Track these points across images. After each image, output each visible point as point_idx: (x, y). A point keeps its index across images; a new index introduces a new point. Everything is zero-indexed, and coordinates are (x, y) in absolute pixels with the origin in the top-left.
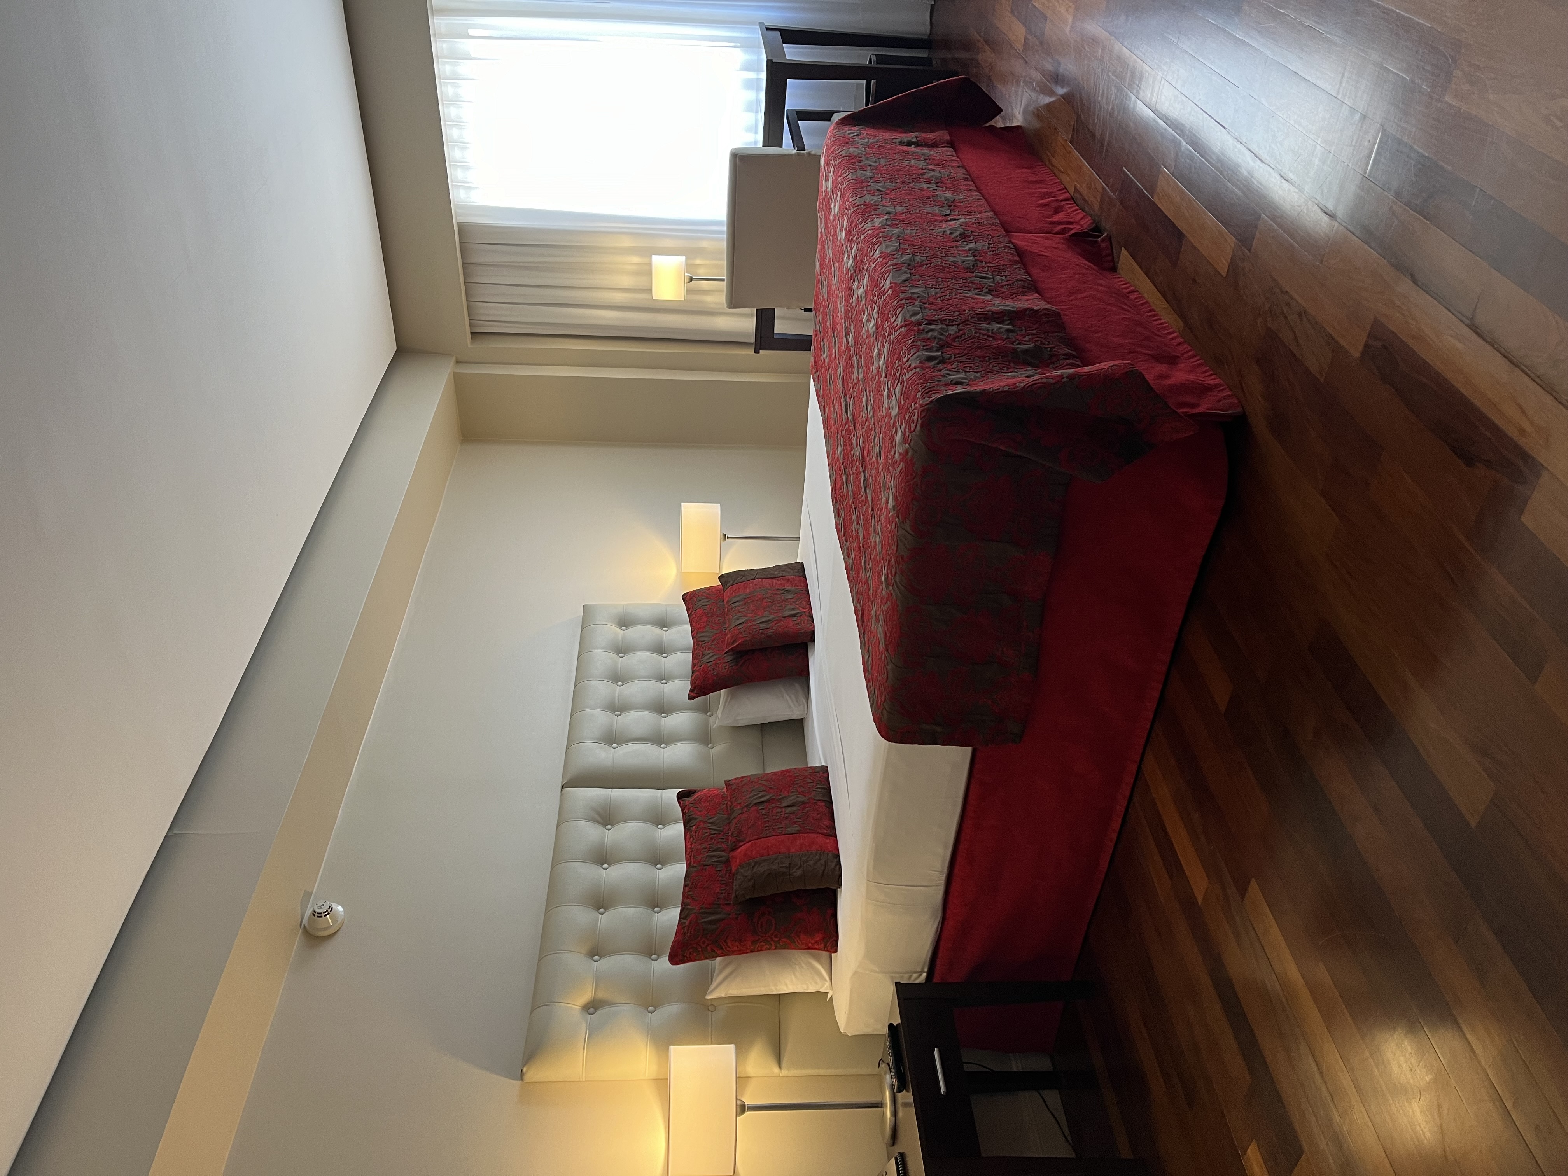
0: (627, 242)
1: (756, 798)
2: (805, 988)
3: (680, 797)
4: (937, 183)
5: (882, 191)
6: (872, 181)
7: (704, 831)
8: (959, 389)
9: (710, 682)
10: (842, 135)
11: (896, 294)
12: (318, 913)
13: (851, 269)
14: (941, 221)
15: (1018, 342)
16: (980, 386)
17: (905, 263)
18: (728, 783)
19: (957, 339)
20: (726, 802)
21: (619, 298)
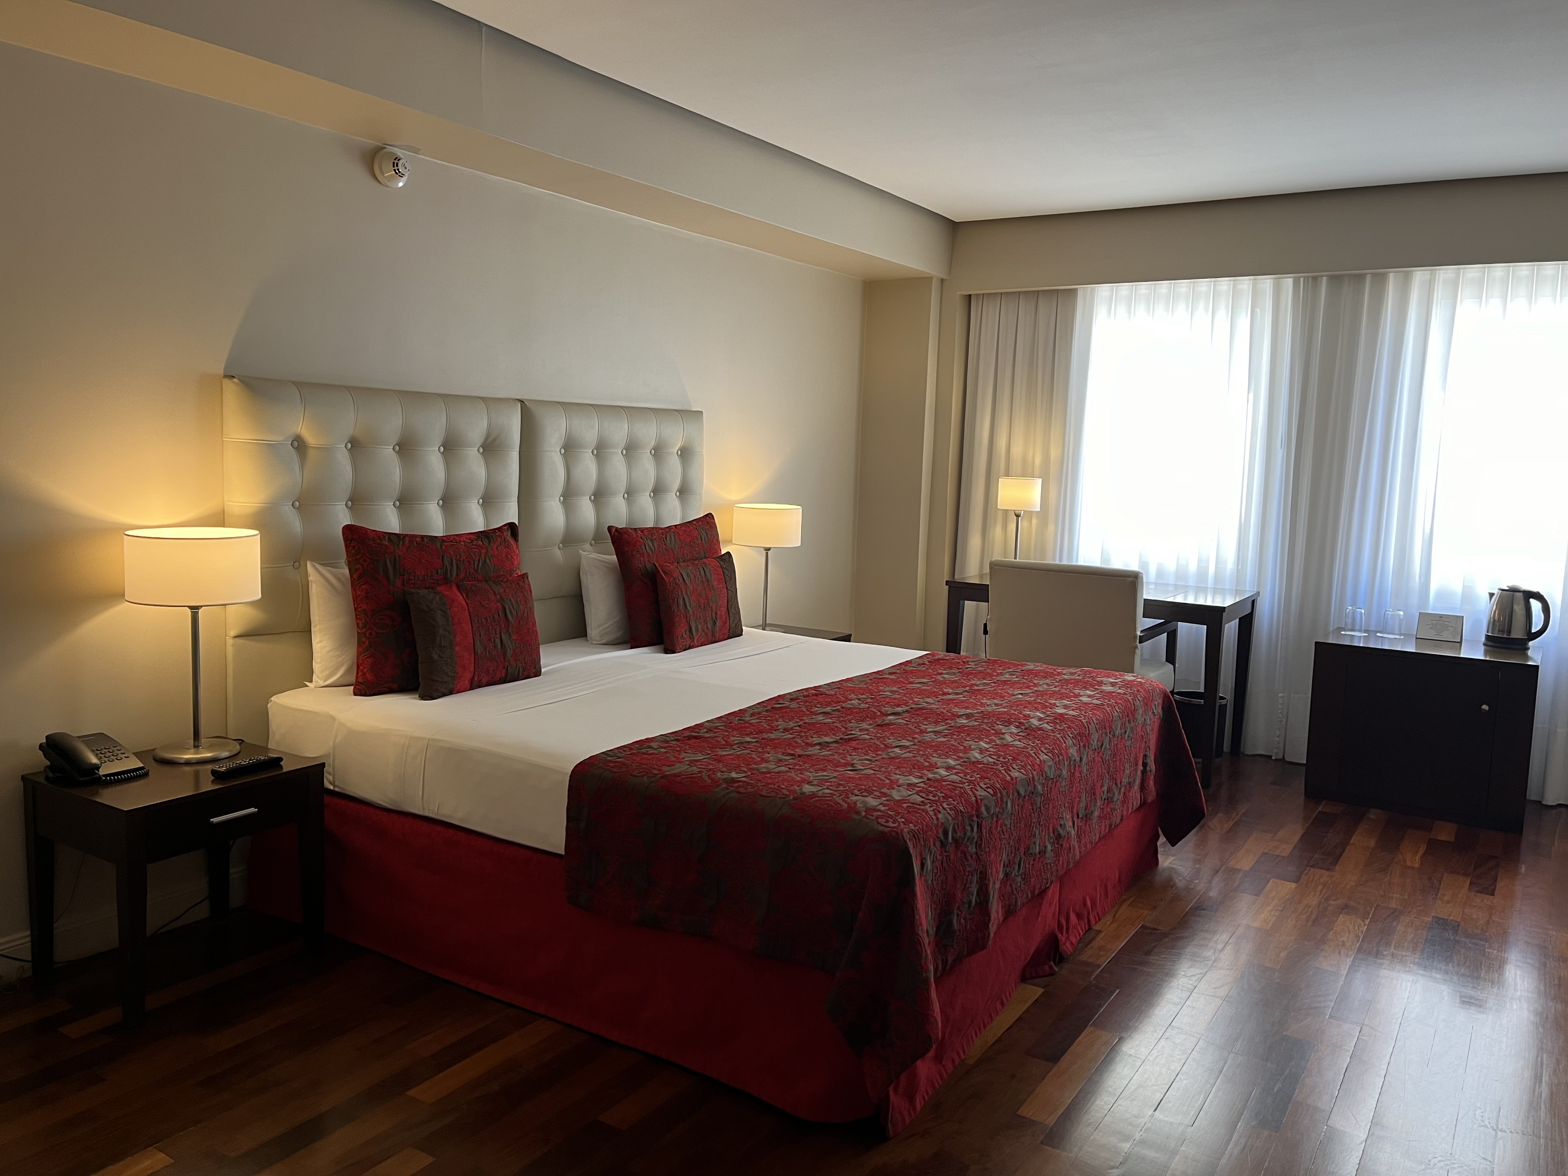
0: (1054, 454)
1: (509, 608)
2: (317, 660)
3: (511, 526)
4: (1108, 799)
5: (1101, 749)
6: (1111, 736)
7: (477, 554)
8: (916, 869)
9: (626, 548)
10: (1154, 698)
11: (1006, 785)
12: (397, 164)
13: (1029, 723)
14: (1072, 812)
15: (960, 913)
16: (920, 889)
17: (1034, 788)
18: (525, 576)
19: (963, 855)
20: (506, 574)
21: (1001, 443)
